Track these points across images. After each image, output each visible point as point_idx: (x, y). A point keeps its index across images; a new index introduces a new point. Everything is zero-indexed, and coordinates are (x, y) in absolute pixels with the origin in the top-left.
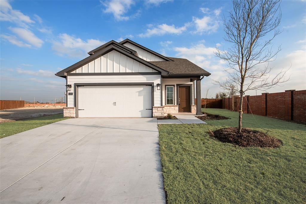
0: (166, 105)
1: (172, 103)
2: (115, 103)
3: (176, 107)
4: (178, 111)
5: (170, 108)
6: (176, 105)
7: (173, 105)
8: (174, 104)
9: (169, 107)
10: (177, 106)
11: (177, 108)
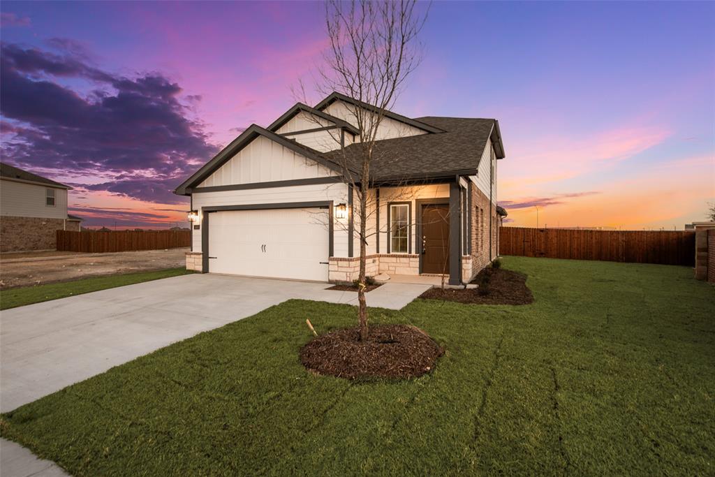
0: (389, 252)
1: (404, 249)
2: (264, 247)
3: (411, 259)
4: (418, 270)
5: (398, 261)
6: (413, 253)
7: (407, 254)
8: (410, 252)
9: (394, 259)
10: (416, 257)
11: (415, 263)
